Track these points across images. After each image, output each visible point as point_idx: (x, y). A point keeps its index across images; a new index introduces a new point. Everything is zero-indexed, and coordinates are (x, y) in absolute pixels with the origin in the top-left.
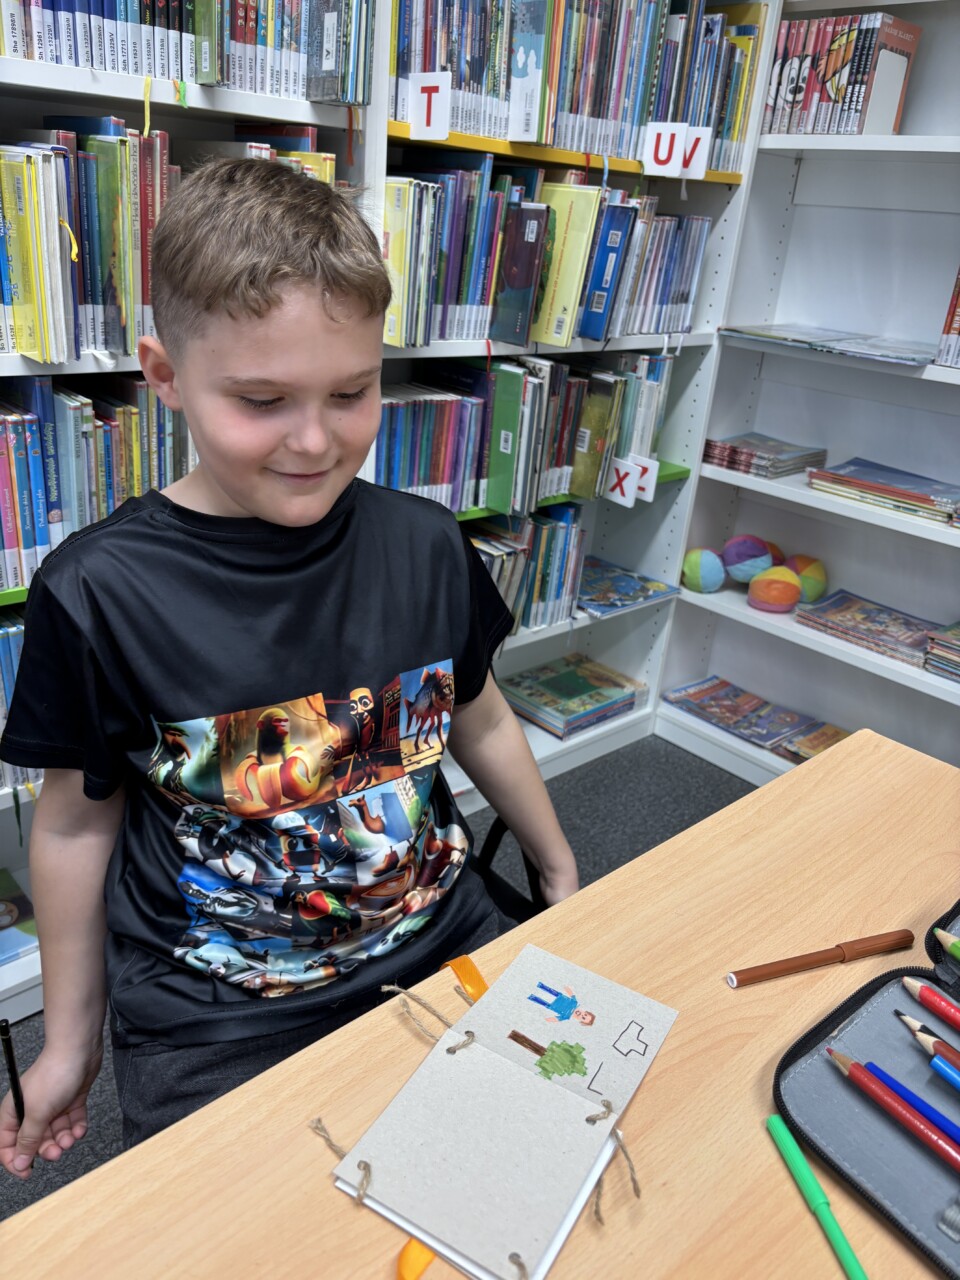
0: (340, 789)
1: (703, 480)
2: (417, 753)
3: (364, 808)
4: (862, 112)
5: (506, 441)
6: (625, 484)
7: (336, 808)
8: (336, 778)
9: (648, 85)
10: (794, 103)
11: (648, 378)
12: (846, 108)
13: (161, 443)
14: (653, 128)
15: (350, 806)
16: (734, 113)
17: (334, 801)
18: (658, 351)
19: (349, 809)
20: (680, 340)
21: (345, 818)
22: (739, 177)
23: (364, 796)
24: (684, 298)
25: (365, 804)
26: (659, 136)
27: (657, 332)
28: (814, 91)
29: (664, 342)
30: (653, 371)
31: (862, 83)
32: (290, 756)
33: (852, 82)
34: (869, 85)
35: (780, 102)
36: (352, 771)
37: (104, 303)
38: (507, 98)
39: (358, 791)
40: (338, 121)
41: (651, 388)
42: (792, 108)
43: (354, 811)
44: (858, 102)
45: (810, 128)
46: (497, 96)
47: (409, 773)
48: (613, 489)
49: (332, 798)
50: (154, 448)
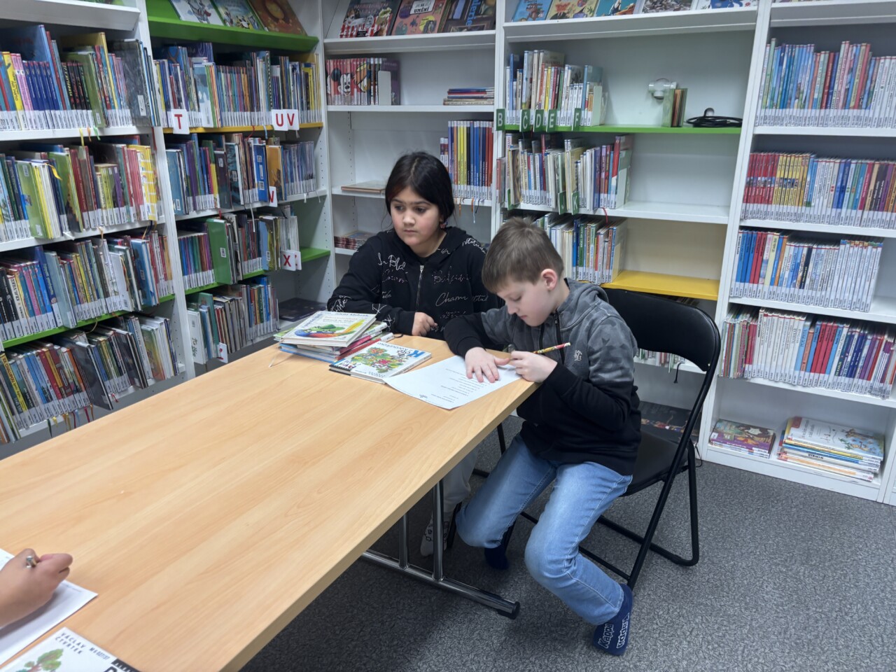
1: (337, 256)
5: (223, 252)
6: (289, 261)
11: (291, 215)
13: (91, 266)
14: (274, 112)
22: (321, 124)
24: (311, 177)
26: (277, 115)
27: (301, 193)
28: (354, 88)
29: (304, 196)
31: (374, 84)
33: (370, 84)
37: (67, 213)
38: (199, 111)
40: (148, 131)
45: (356, 103)
46: (195, 110)
48: (285, 264)
50: (89, 269)
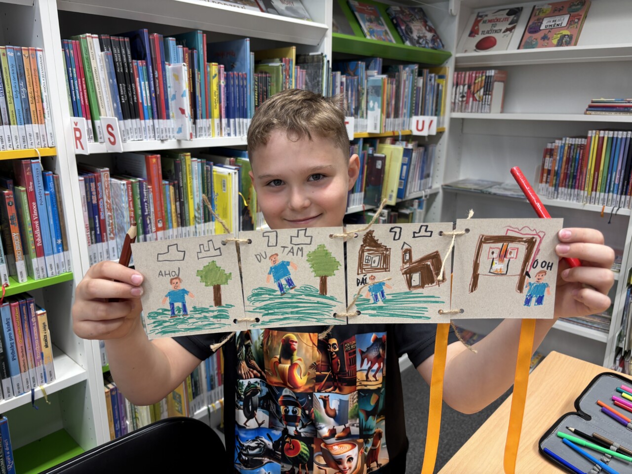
0: (317, 388)
2: (367, 381)
3: (327, 402)
4: (490, 105)
7: (312, 397)
8: (316, 382)
9: (412, 103)
10: (462, 101)
11: (418, 208)
12: (484, 103)
14: (414, 119)
15: (320, 398)
16: (440, 107)
17: (312, 393)
18: (421, 197)
19: (318, 399)
20: (429, 192)
21: (316, 404)
22: (444, 129)
23: (329, 396)
24: (428, 176)
25: (328, 400)
26: (417, 121)
27: (420, 190)
28: (469, 97)
29: (423, 193)
30: (420, 206)
31: (489, 95)
32: (295, 362)
33: (485, 94)
34: (491, 95)
35: (457, 101)
36: (326, 381)
38: (367, 118)
39: (326, 392)
41: (420, 213)
42: (462, 103)
43: (321, 402)
44: (488, 102)
45: (470, 110)
46: (363, 118)
47: (358, 390)
49: (312, 392)
